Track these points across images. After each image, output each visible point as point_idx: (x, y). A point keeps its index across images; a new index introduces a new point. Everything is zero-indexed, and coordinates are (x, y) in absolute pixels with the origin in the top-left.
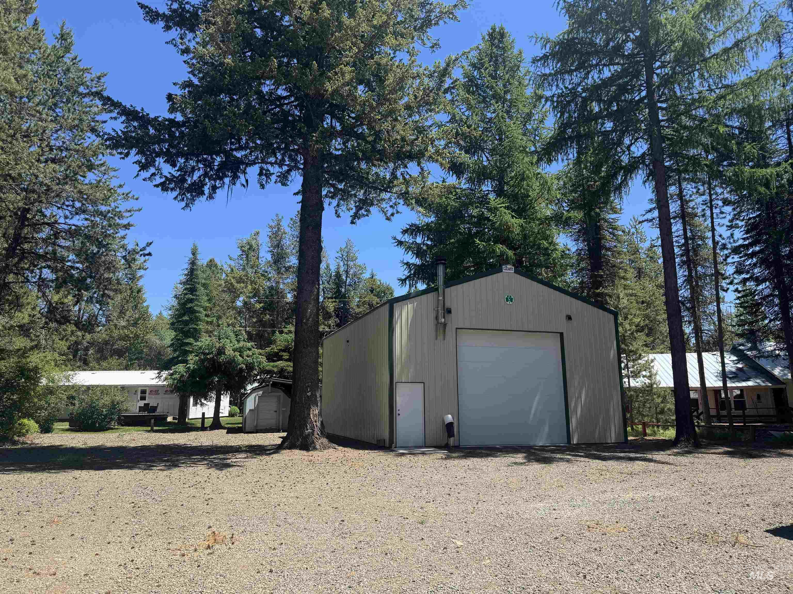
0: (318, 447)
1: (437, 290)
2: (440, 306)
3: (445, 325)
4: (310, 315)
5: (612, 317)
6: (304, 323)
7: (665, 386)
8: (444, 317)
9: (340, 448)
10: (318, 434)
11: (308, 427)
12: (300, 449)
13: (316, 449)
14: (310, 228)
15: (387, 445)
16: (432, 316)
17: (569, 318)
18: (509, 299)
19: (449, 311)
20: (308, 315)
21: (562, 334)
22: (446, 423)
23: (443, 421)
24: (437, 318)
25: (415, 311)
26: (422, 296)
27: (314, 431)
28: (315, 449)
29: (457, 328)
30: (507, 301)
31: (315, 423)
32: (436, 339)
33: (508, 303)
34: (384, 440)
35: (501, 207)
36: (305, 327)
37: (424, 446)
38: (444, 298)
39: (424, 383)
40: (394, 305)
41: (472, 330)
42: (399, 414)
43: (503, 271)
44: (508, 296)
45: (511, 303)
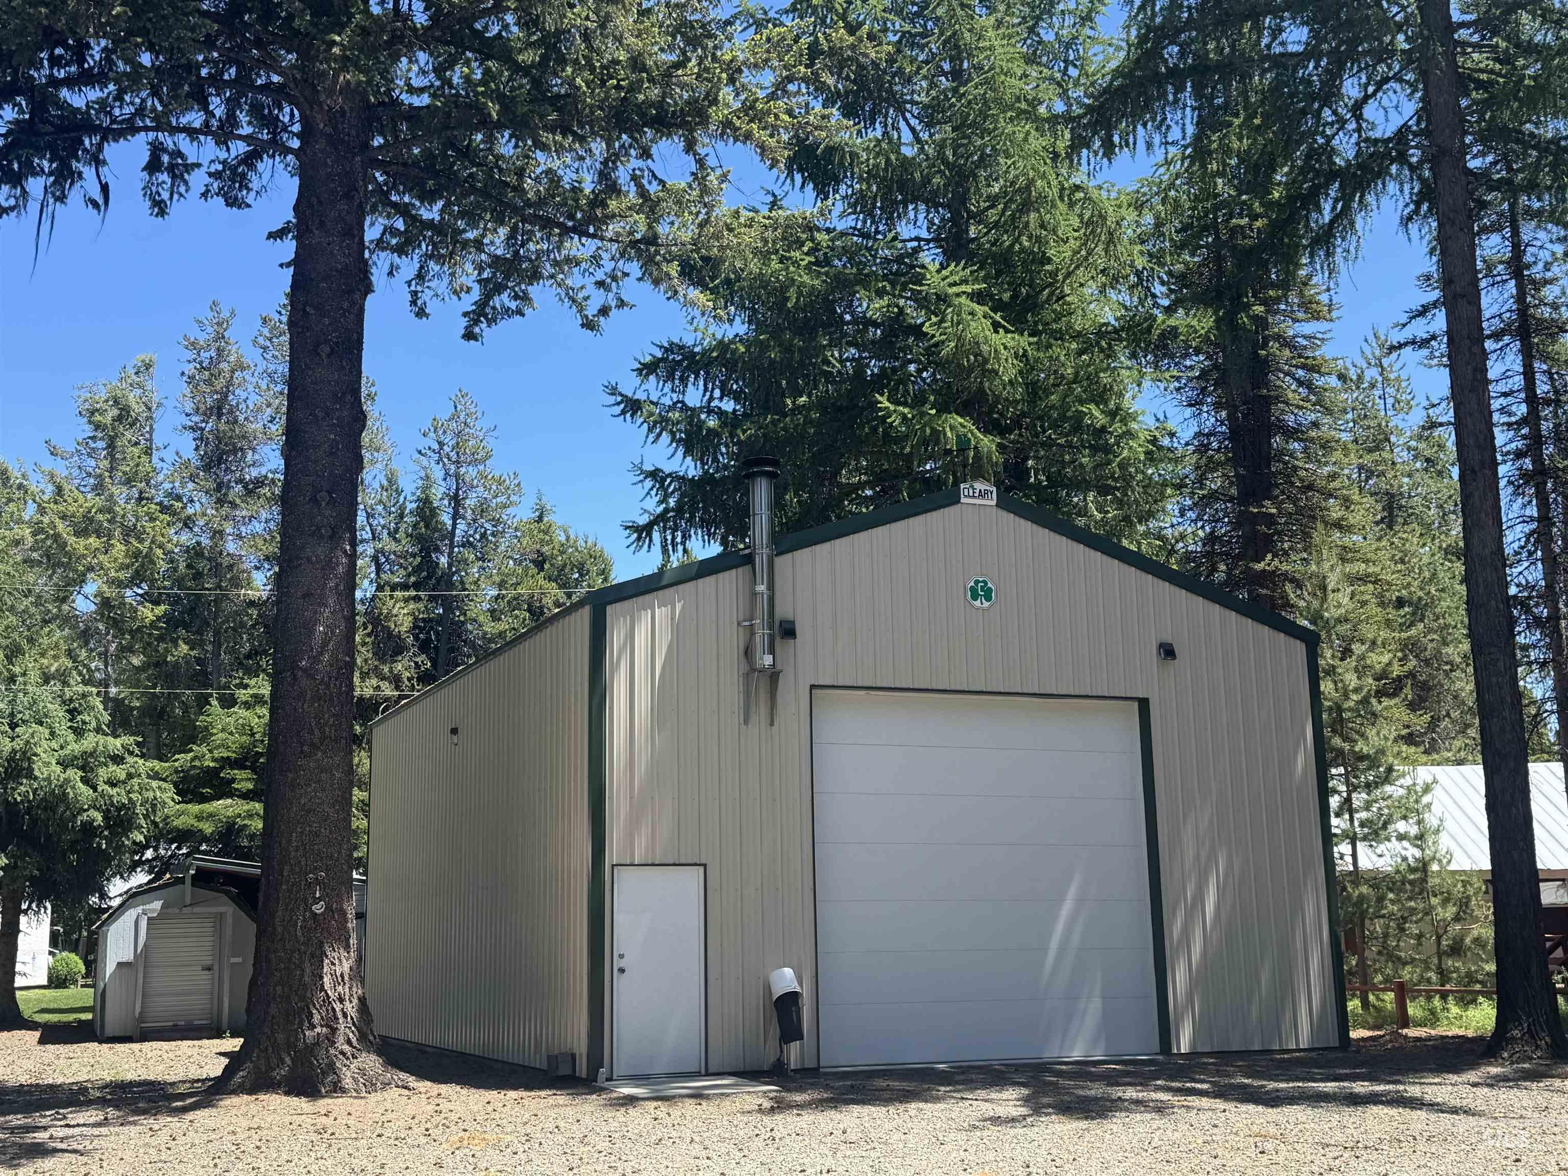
0: (348, 1082)
1: (749, 560)
2: (759, 612)
3: (774, 676)
4: (325, 644)
5: (1299, 648)
6: (305, 670)
7: (1467, 867)
8: (772, 651)
9: (424, 1085)
10: (349, 1042)
11: (316, 1018)
12: (287, 1093)
13: (344, 1091)
14: (325, 350)
15: (582, 1070)
16: (733, 640)
17: (1168, 652)
18: (980, 591)
19: (788, 631)
20: (317, 640)
21: (1144, 704)
22: (775, 997)
23: (768, 988)
24: (748, 652)
25: (678, 629)
26: (700, 581)
27: (334, 1030)
28: (337, 1089)
29: (813, 687)
30: (975, 596)
31: (338, 1007)
32: (746, 721)
33: (977, 603)
34: (573, 1056)
35: (958, 295)
36: (305, 682)
37: (703, 1072)
38: (771, 587)
39: (705, 865)
40: (609, 609)
41: (863, 693)
42: (622, 971)
43: (963, 500)
44: (977, 582)
45: (986, 604)
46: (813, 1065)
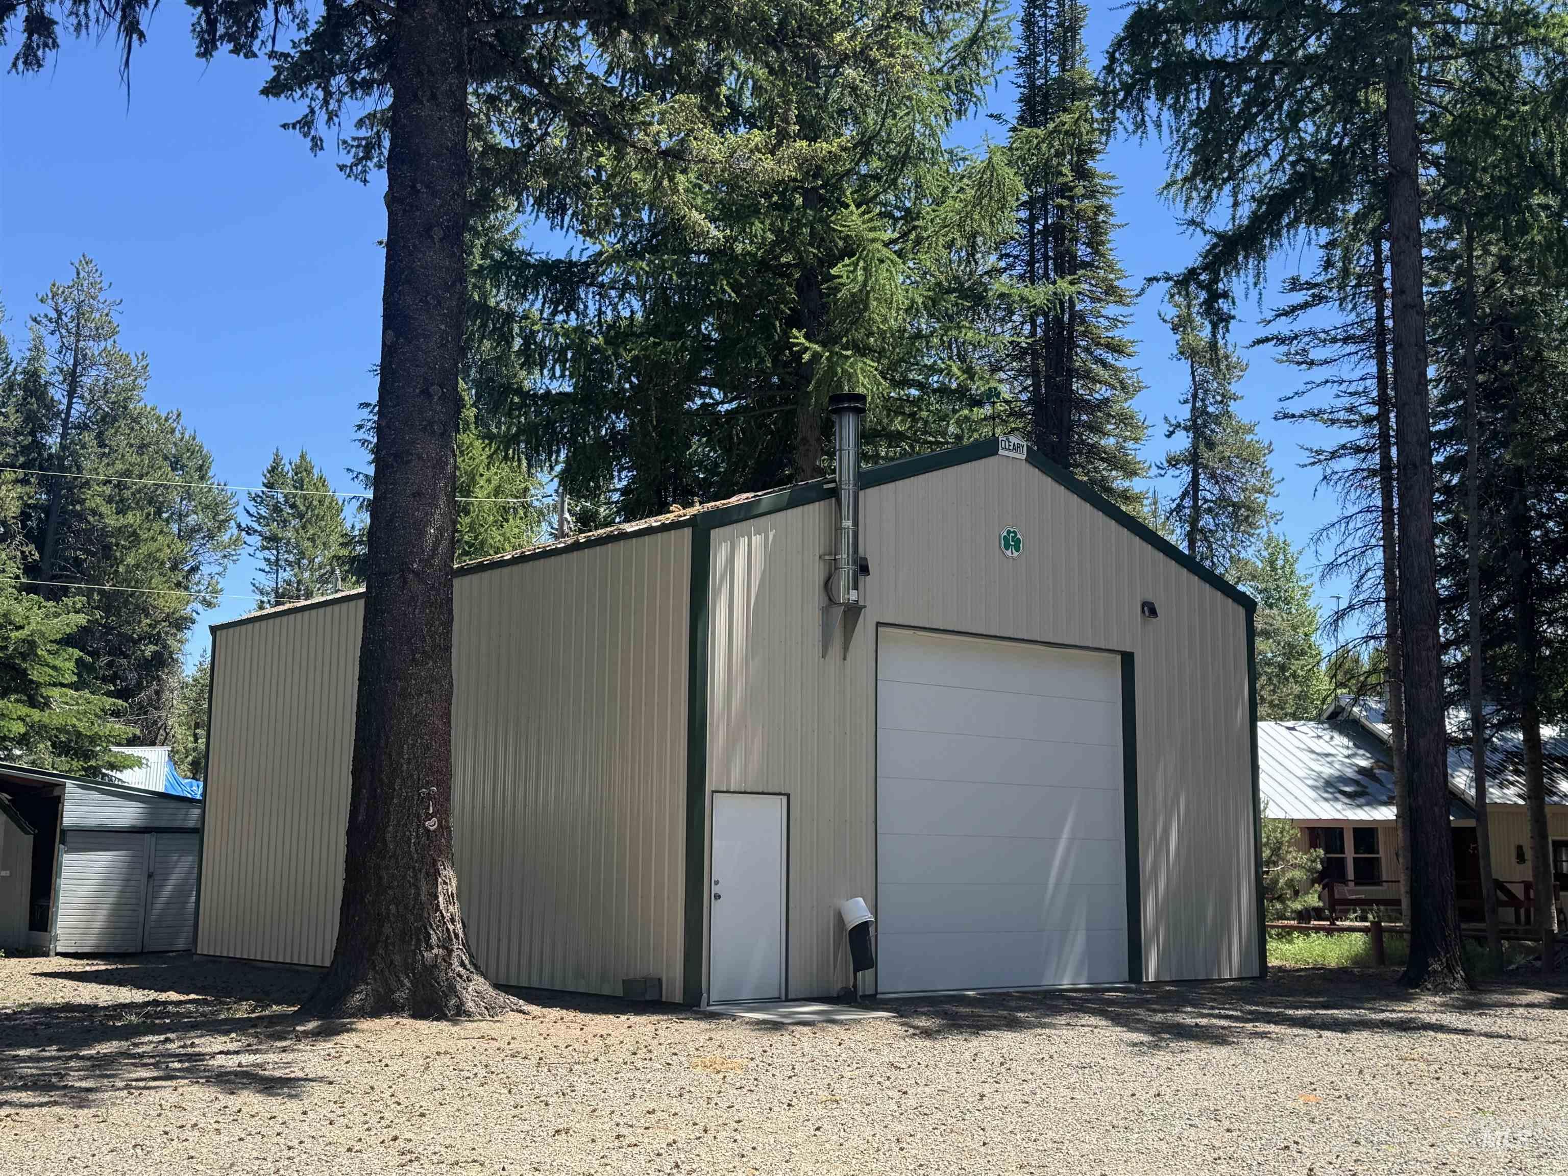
0: (470, 1005)
1: (834, 493)
2: (844, 547)
3: (853, 612)
4: (434, 549)
5: (1241, 612)
6: (416, 573)
8: (856, 588)
9: (534, 1009)
10: (463, 964)
11: (434, 940)
12: (414, 1016)
13: (468, 1014)
14: (438, 234)
15: (676, 992)
16: (817, 573)
17: (1150, 610)
18: (1012, 542)
19: (864, 569)
20: (429, 541)
21: (1127, 659)
22: (850, 926)
24: (828, 585)
25: (770, 557)
26: (789, 511)
27: (450, 952)
28: (459, 1014)
29: (878, 624)
30: (1007, 546)
31: (451, 927)
32: (823, 657)
33: (1009, 553)
34: (660, 980)
35: (874, 240)
36: (416, 586)
37: (783, 998)
38: (856, 523)
39: (788, 796)
40: (712, 532)
41: (911, 632)
42: (718, 897)
43: (1001, 452)
44: (1009, 532)
45: (1016, 554)
46: (871, 992)
